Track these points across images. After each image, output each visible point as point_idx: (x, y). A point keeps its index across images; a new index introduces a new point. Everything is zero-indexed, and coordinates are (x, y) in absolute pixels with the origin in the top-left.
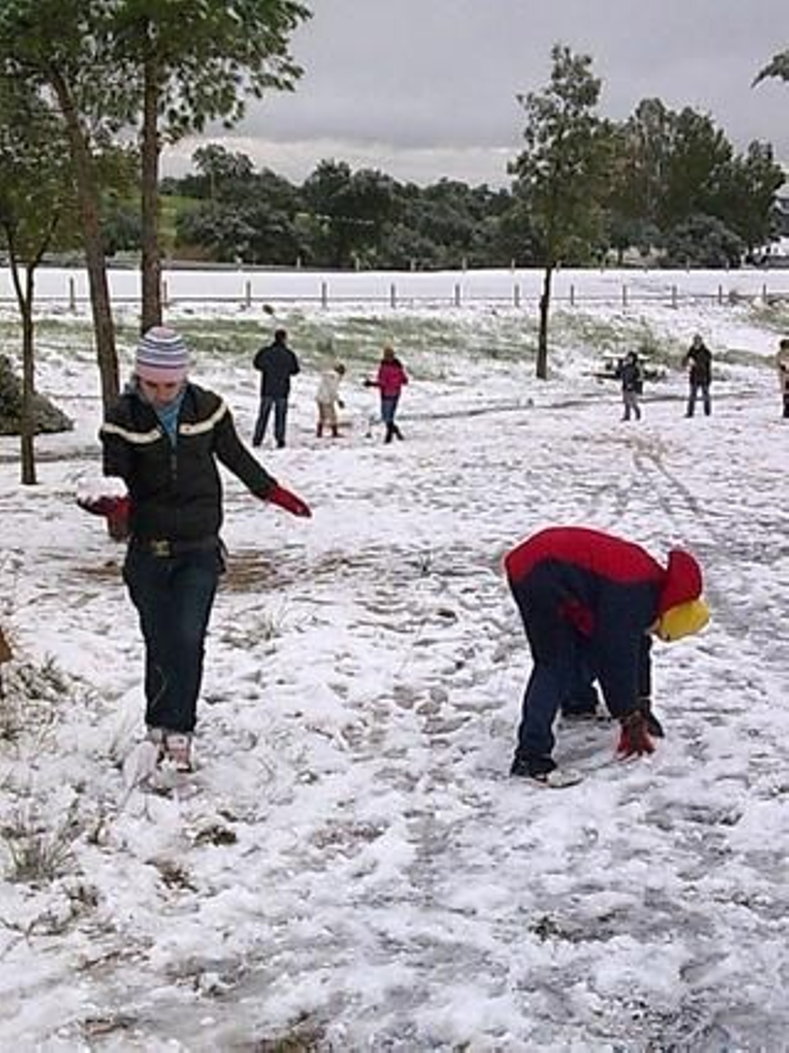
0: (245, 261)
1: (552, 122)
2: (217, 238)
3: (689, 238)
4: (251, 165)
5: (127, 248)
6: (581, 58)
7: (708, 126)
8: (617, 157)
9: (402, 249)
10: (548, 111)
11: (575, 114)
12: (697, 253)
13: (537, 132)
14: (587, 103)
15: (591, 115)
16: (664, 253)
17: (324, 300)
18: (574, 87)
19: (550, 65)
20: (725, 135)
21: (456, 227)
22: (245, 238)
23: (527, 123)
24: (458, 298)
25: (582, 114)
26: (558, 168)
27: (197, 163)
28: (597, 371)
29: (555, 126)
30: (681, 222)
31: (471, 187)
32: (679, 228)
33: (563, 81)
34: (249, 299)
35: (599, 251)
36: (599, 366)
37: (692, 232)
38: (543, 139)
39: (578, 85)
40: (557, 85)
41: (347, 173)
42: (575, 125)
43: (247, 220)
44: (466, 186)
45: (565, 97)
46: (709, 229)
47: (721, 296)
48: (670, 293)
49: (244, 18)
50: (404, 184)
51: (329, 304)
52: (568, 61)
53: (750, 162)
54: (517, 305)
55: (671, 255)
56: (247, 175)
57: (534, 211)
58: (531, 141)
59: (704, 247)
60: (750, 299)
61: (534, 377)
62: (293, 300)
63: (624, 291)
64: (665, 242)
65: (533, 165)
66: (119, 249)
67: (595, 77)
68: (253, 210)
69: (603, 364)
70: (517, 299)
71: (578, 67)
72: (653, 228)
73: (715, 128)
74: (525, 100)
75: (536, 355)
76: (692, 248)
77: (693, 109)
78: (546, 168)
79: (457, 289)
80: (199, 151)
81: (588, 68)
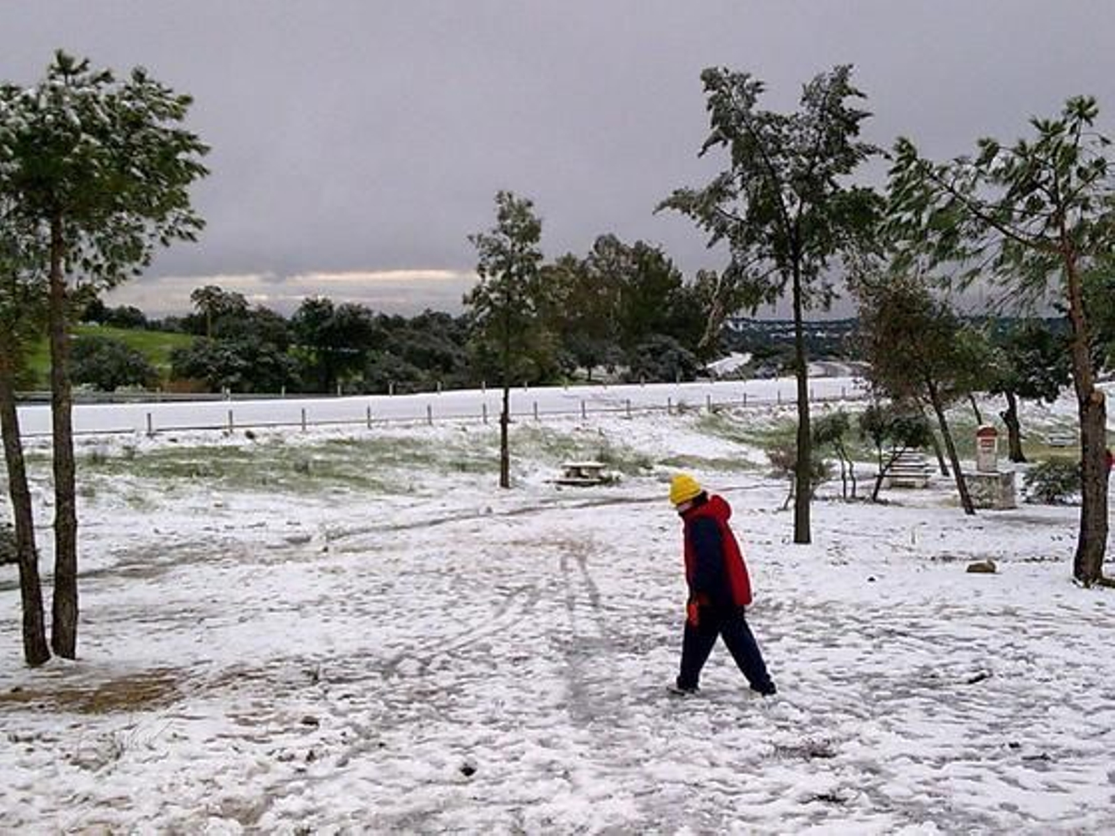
0: (232, 392)
1: (501, 258)
2: (209, 371)
3: (649, 356)
4: (246, 303)
5: (127, 384)
6: (524, 203)
7: (659, 257)
8: (562, 287)
9: (386, 375)
10: (498, 249)
11: (521, 250)
12: (657, 369)
13: (487, 267)
14: (531, 241)
15: (536, 251)
16: (627, 370)
17: (304, 424)
18: (518, 227)
19: (496, 208)
20: (674, 264)
21: (438, 353)
22: (238, 369)
23: (479, 260)
24: (430, 418)
25: (527, 250)
26: (509, 299)
27: (195, 303)
28: (558, 478)
29: (503, 262)
30: (642, 342)
31: (454, 317)
32: (641, 347)
33: (509, 222)
34: (231, 427)
35: (567, 370)
36: (559, 474)
37: (652, 351)
38: (493, 274)
39: (522, 225)
40: (502, 226)
41: (331, 307)
42: (522, 260)
43: (238, 353)
44: (448, 316)
45: (512, 236)
46: (667, 347)
47: (670, 406)
48: (624, 406)
49: (147, 174)
50: (390, 315)
51: (308, 427)
52: (511, 204)
53: (697, 288)
54: (486, 422)
55: (634, 370)
56: (242, 312)
57: (488, 337)
58: (483, 276)
59: (662, 363)
60: (696, 408)
61: (498, 486)
62: (274, 425)
63: (583, 406)
64: (628, 360)
65: (486, 297)
66: (119, 384)
67: (536, 218)
68: (245, 345)
69: (562, 472)
70: (485, 416)
71: (522, 210)
72: (617, 349)
73: (665, 257)
74: (476, 240)
75: (498, 466)
76: (652, 365)
77: (645, 242)
78: (497, 299)
79: (429, 409)
80: (197, 292)
81: (531, 210)
